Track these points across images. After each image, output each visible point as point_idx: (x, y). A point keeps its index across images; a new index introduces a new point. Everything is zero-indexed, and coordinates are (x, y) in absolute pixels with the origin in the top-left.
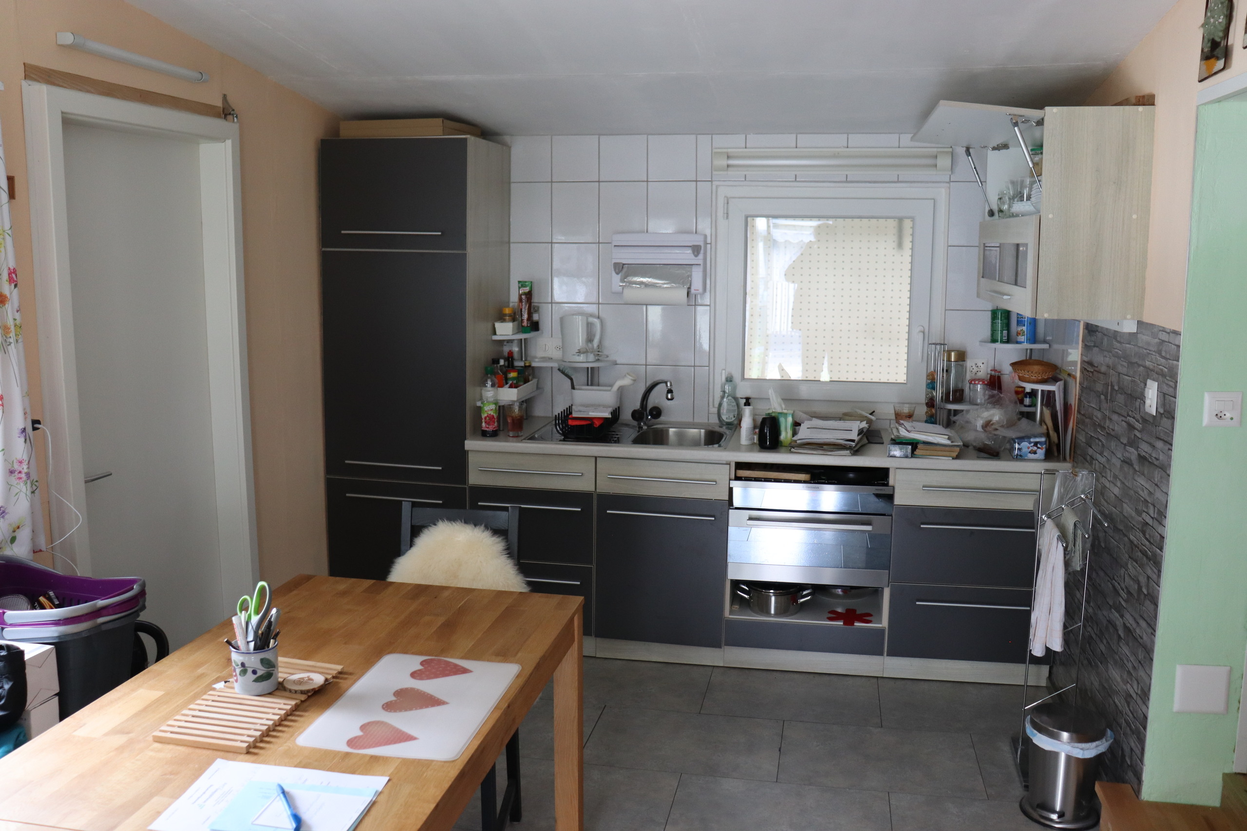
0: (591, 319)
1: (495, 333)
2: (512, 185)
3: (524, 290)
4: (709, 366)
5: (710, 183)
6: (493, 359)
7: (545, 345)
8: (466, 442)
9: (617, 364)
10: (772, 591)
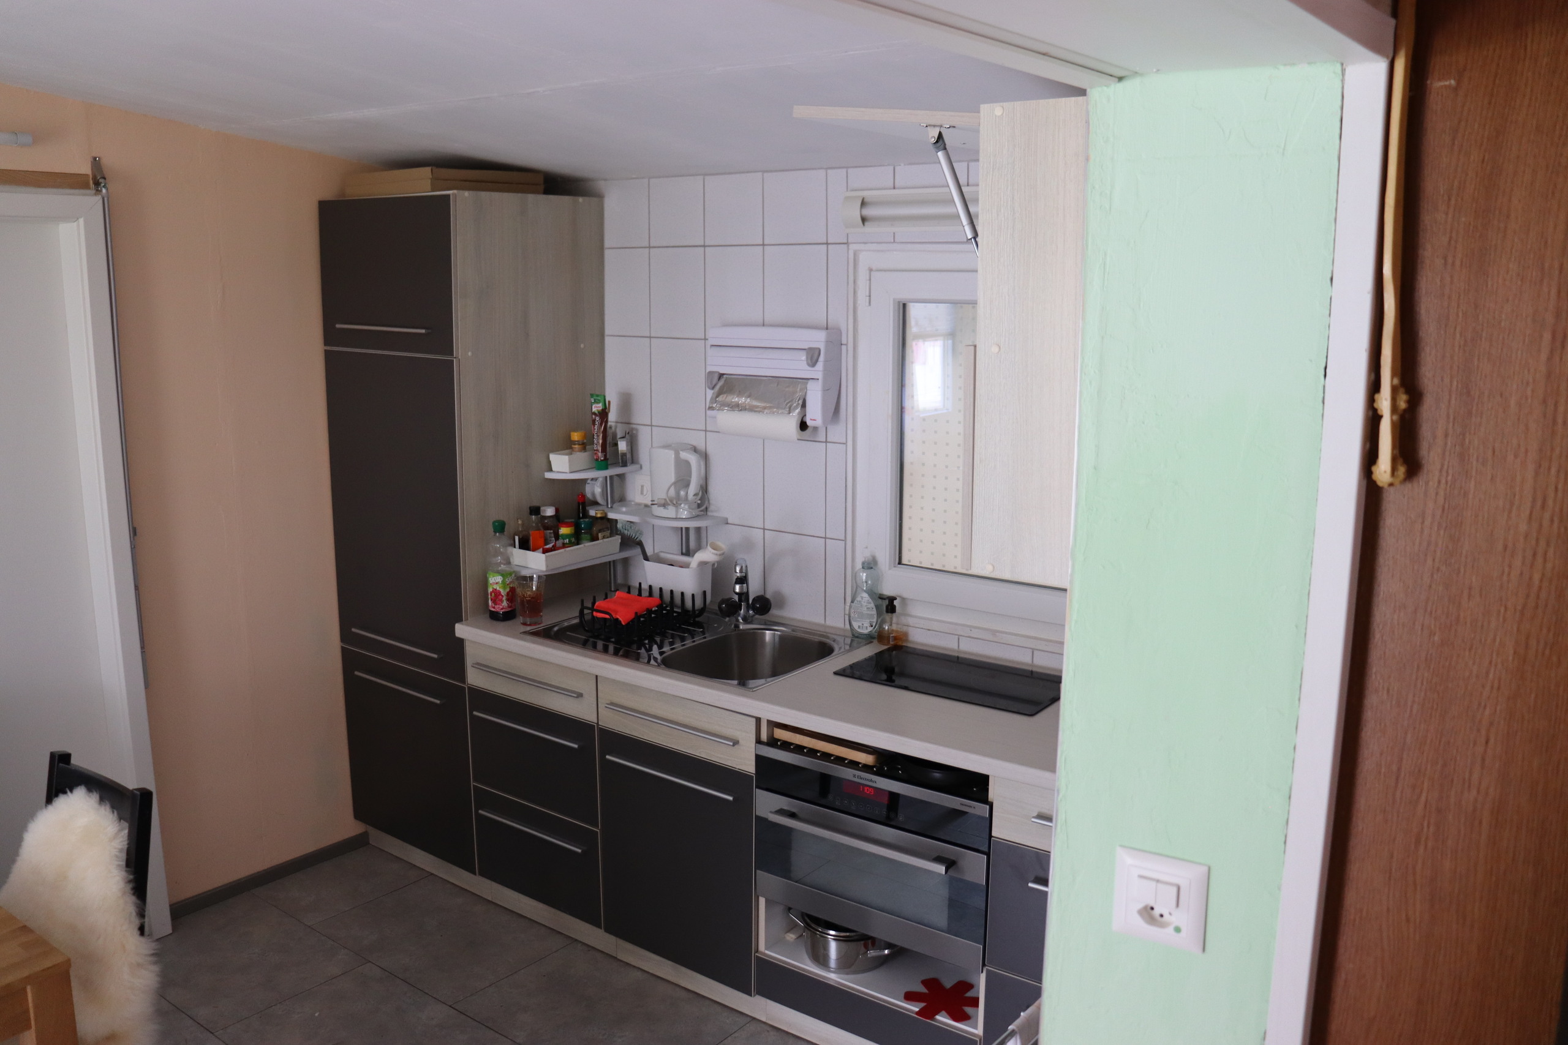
0: (684, 455)
1: (550, 470)
2: (607, 253)
3: (597, 407)
4: (845, 540)
5: (846, 246)
6: (530, 508)
8: (458, 626)
9: (727, 523)
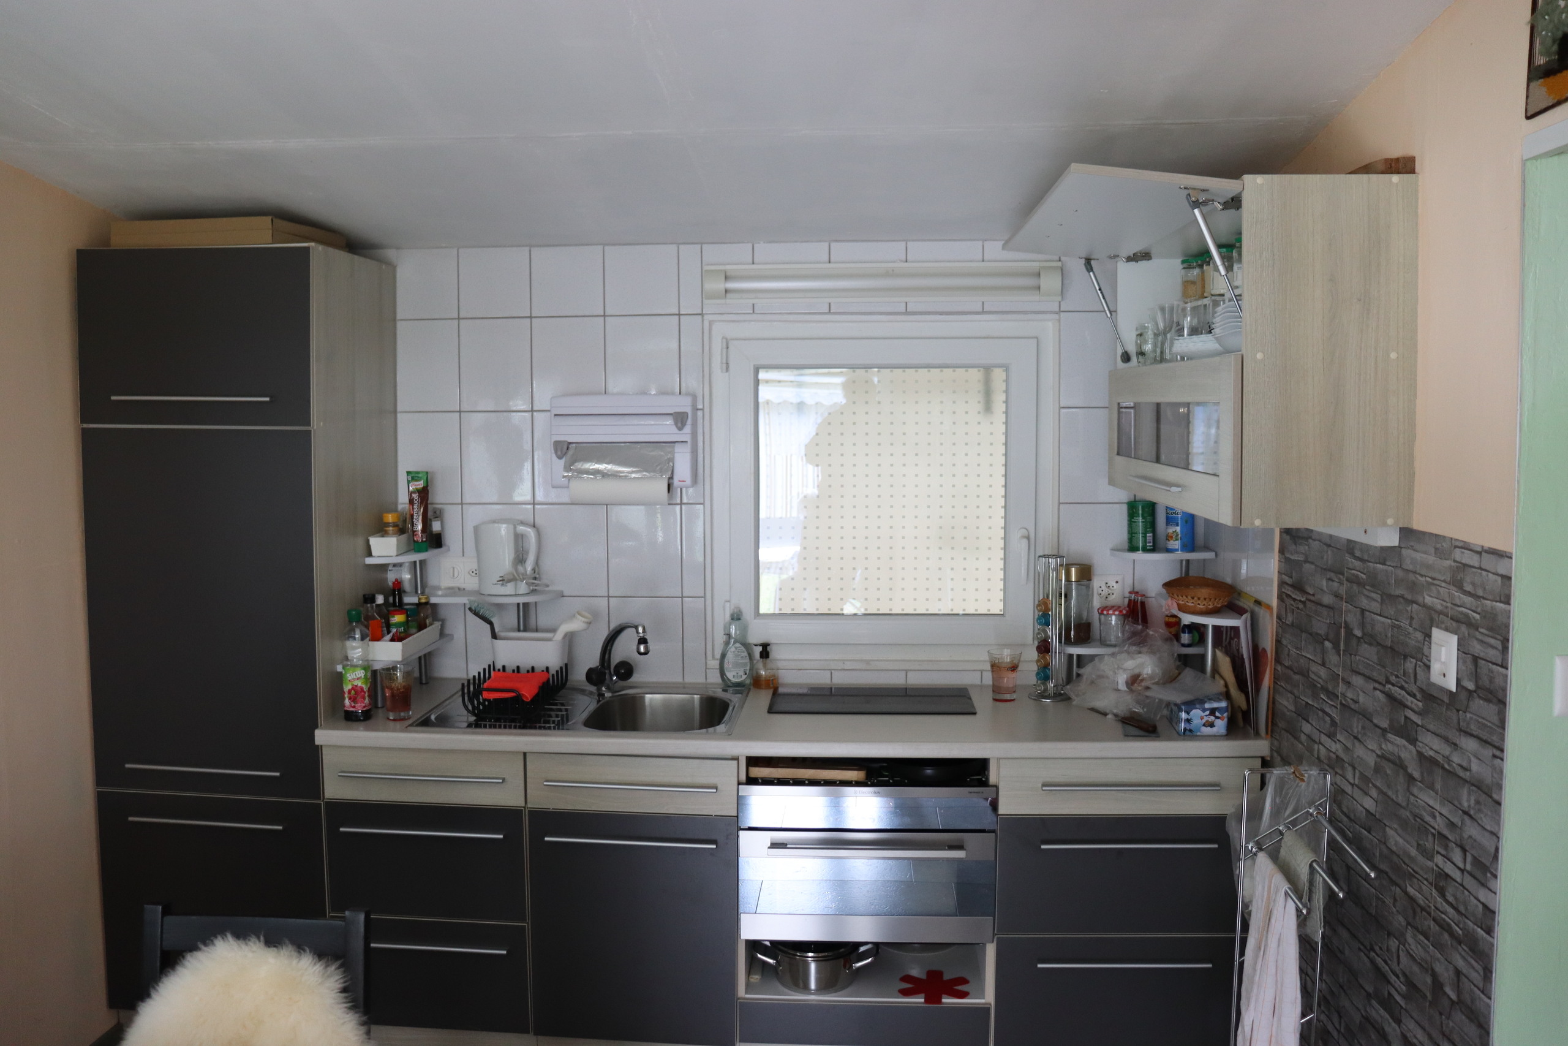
0: (521, 529)
1: (370, 554)
2: (399, 325)
3: (415, 485)
4: (704, 597)
5: (700, 317)
6: (364, 596)
7: (454, 568)
8: (317, 732)
9: (563, 596)
10: (810, 954)
